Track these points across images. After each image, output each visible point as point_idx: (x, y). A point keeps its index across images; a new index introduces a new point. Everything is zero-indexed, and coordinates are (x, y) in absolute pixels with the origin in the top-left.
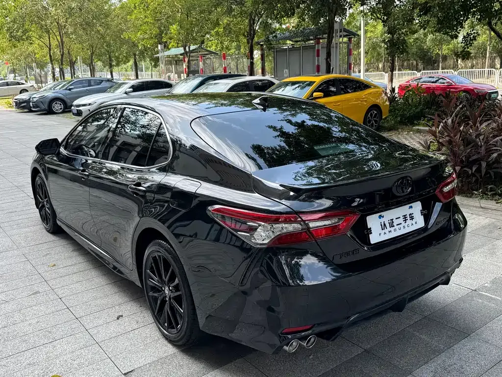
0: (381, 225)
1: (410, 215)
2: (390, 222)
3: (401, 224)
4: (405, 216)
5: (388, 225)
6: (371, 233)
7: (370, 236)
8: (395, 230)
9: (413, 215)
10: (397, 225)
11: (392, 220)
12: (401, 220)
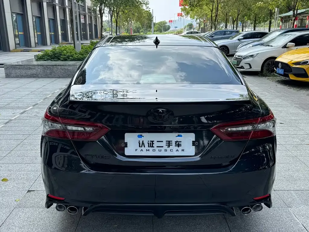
0: (139, 143)
1: (176, 142)
2: (149, 142)
3: (163, 147)
4: (169, 141)
5: (146, 145)
6: (127, 147)
7: (126, 149)
8: (155, 150)
9: (180, 143)
10: (157, 147)
11: (152, 141)
12: (164, 144)
